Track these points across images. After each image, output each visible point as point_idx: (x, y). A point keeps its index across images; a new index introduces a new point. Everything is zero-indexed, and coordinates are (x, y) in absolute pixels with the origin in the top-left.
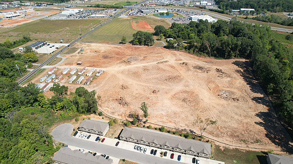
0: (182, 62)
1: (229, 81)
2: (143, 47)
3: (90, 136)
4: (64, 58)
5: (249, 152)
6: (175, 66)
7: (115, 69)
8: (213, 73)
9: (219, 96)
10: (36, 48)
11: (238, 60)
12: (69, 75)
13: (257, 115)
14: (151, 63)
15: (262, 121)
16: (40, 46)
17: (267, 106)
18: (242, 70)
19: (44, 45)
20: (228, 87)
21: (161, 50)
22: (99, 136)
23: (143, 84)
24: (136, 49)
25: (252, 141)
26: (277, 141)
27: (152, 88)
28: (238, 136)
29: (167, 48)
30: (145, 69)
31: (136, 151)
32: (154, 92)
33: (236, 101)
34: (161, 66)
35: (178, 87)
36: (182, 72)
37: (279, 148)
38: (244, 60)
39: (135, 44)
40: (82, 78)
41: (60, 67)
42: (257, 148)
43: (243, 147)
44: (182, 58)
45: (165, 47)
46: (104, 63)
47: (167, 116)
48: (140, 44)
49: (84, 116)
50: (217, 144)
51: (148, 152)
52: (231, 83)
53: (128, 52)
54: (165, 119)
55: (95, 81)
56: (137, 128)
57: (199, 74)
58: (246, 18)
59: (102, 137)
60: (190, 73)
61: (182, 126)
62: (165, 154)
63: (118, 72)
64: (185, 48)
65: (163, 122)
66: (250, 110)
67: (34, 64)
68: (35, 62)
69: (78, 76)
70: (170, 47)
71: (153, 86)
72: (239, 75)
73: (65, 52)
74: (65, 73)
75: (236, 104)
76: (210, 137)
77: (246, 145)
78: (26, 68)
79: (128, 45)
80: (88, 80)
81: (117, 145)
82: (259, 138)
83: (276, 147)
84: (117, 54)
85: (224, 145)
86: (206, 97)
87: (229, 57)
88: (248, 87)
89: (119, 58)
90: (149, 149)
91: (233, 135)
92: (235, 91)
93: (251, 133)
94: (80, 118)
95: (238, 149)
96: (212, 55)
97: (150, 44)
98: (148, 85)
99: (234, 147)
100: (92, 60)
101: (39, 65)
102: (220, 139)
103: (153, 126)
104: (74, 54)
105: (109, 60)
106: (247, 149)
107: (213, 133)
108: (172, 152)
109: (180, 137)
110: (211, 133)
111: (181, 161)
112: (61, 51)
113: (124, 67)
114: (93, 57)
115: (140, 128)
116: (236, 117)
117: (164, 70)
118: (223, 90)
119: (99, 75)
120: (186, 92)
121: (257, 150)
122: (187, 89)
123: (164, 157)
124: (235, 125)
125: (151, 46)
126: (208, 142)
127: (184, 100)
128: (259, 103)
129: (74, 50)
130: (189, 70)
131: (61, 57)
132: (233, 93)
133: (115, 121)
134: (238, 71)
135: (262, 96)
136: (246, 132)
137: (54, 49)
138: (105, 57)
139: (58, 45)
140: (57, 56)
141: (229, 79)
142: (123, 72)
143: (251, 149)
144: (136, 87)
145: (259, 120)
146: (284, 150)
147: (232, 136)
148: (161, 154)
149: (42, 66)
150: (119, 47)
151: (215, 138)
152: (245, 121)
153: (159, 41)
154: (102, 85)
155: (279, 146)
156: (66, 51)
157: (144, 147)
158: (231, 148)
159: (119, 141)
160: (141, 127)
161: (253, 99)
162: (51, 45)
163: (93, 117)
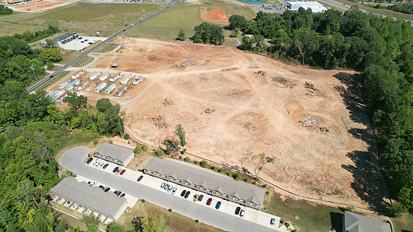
0: (257, 70)
1: (320, 103)
2: (208, 46)
3: (107, 165)
4: (96, 58)
5: (320, 207)
6: (246, 75)
7: (160, 76)
8: (300, 88)
9: (300, 124)
10: (63, 43)
11: (344, 71)
12: (97, 82)
13: (350, 155)
14: (213, 70)
15: (353, 165)
16: (69, 40)
17: (368, 143)
18: (346, 87)
19: (74, 38)
20: (317, 111)
21: (232, 51)
22: (118, 166)
23: (195, 99)
24: (197, 48)
25: (329, 192)
26: (367, 194)
27: (205, 105)
28: (311, 183)
29: (241, 49)
30: (203, 78)
31: (163, 190)
32: (207, 111)
33: (325, 131)
34: (226, 74)
35: (243, 107)
36: (255, 85)
37: (366, 205)
38: (352, 72)
39: (197, 42)
40: (113, 87)
41: (88, 70)
42: (334, 202)
43: (314, 198)
44: (259, 64)
45: (238, 48)
46: (149, 67)
47: (216, 146)
48: (205, 42)
49: (105, 138)
50: (278, 191)
51: (178, 194)
52: (322, 105)
53: (186, 52)
54: (211, 151)
55: (129, 92)
56: (171, 159)
57: (278, 88)
58: (377, 7)
59: (121, 168)
60: (266, 87)
61: (234, 161)
62: (200, 198)
63: (164, 81)
64: (268, 50)
65: (208, 154)
66: (341, 147)
67: (55, 64)
68: (57, 61)
69: (109, 83)
70: (245, 47)
71: (207, 103)
72: (338, 93)
73: (99, 50)
74: (92, 78)
75: (322, 136)
76: (270, 180)
77: (319, 197)
78: (44, 70)
79: (187, 42)
80: (120, 90)
81: (139, 180)
82: (340, 188)
83: (362, 203)
84: (169, 55)
85: (287, 194)
86: (280, 123)
87: (331, 67)
88: (347, 113)
89: (171, 60)
90: (180, 189)
91: (305, 181)
92: (327, 117)
93: (331, 180)
94: (100, 140)
95: (306, 201)
96: (306, 63)
97: (218, 43)
98: (202, 101)
99: (301, 198)
100: (133, 62)
101: (63, 66)
102: (283, 185)
103: (192, 158)
104: (110, 53)
105: (156, 63)
106: (320, 202)
107: (275, 176)
108: (210, 197)
109: (226, 176)
110: (273, 175)
111: (219, 210)
112: (94, 48)
113: (174, 74)
114: (136, 58)
115: (174, 160)
116: (317, 155)
117: (229, 81)
118: (309, 115)
119: (136, 83)
120: (252, 114)
121: (333, 205)
122: (255, 110)
123: (197, 202)
124: (310, 166)
125: (219, 44)
126: (264, 186)
127: (247, 126)
128: (358, 137)
129: (112, 47)
130: (265, 82)
131: (93, 56)
132: (322, 120)
133: (144, 148)
134: (338, 88)
135: (365, 127)
136: (324, 178)
137: (86, 45)
138: (152, 59)
139: (92, 39)
140: (89, 55)
141: (321, 99)
142: (170, 81)
143: (324, 203)
144: (184, 102)
145: (350, 162)
146: (372, 208)
147: (302, 182)
148: (195, 197)
149: (66, 67)
150: (174, 44)
151: (276, 183)
152: (329, 162)
153: (234, 38)
154: (138, 97)
155: (366, 201)
156: (101, 48)
157: (175, 185)
158: (297, 198)
159: (143, 175)
160: (177, 159)
161: (349, 131)
162: (84, 38)
163: (117, 140)
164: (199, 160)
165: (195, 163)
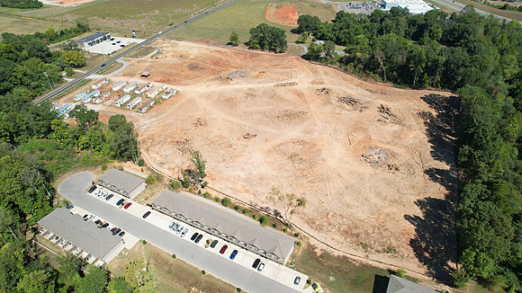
0: (321, 87)
1: (395, 132)
2: (266, 54)
3: (112, 196)
4: (126, 64)
5: (365, 267)
6: (306, 93)
7: (198, 90)
8: (373, 113)
9: (362, 158)
10: (91, 44)
11: (436, 93)
12: (120, 94)
13: (420, 203)
14: (266, 85)
15: (421, 215)
16: (98, 42)
17: (448, 188)
18: (434, 113)
19: (105, 39)
20: (388, 143)
21: (295, 61)
22: (124, 198)
24: (252, 56)
25: (380, 249)
26: (427, 255)
28: (357, 235)
29: (306, 59)
30: (251, 94)
32: (247, 136)
33: (393, 170)
34: (281, 91)
35: (293, 132)
36: (315, 107)
37: (424, 269)
38: (448, 94)
39: (253, 48)
40: (138, 100)
41: (113, 79)
42: (382, 261)
43: (358, 256)
44: (326, 79)
45: (303, 57)
46: (187, 77)
47: (247, 180)
48: (262, 48)
49: (116, 163)
50: (313, 242)
51: (188, 237)
52: (397, 136)
53: (238, 61)
54: (239, 186)
55: (156, 107)
57: (344, 112)
60: (328, 109)
61: (261, 202)
62: (214, 244)
63: (201, 96)
64: (341, 61)
65: (234, 190)
66: (410, 191)
67: (76, 70)
68: (79, 67)
69: (133, 95)
70: (312, 56)
71: (248, 126)
72: (422, 121)
73: (131, 54)
74: (115, 89)
75: (389, 175)
76: (306, 228)
77: (365, 254)
78: (61, 76)
79: (241, 48)
80: (145, 105)
81: (145, 216)
82: (394, 244)
83: (419, 266)
84: (214, 64)
85: (325, 247)
86: (336, 155)
87: (420, 86)
88: (428, 147)
89: (216, 70)
90: (192, 231)
91: (352, 233)
92: (400, 151)
93: (385, 234)
94: (109, 165)
95: (347, 258)
96: (389, 79)
97: (278, 50)
99: (341, 254)
100: (169, 71)
101: (85, 73)
102: (321, 236)
104: (144, 58)
105: (197, 73)
106: (365, 261)
107: (314, 223)
108: (226, 243)
109: (251, 220)
110: (311, 222)
111: (234, 260)
112: (126, 52)
113: (216, 88)
114: (174, 66)
115: (192, 195)
116: (375, 200)
117: (282, 99)
118: (377, 147)
119: (166, 97)
120: (301, 142)
121: (381, 266)
122: (307, 138)
123: (209, 248)
124: (362, 214)
125: (281, 52)
126: (296, 235)
127: (292, 157)
128: (435, 180)
129: (147, 51)
130: (328, 102)
131: (122, 62)
132: (393, 155)
133: (159, 178)
134: (423, 115)
135: (447, 167)
136: (377, 231)
137: (117, 47)
138: (193, 67)
139: (126, 41)
140: (118, 60)
141: (397, 127)
142: (208, 97)
143: (370, 262)
144: (220, 121)
145: (419, 212)
146: (431, 273)
147: (346, 233)
148: (208, 242)
149: (88, 74)
150: (223, 50)
151: (312, 232)
152: (388, 210)
153: (300, 45)
154: (165, 115)
155: (425, 264)
156: (134, 52)
158: (336, 253)
159: (151, 211)
160: (195, 193)
161: (426, 172)
162: (117, 39)
163: (129, 167)
164: (221, 197)
165: (216, 200)
